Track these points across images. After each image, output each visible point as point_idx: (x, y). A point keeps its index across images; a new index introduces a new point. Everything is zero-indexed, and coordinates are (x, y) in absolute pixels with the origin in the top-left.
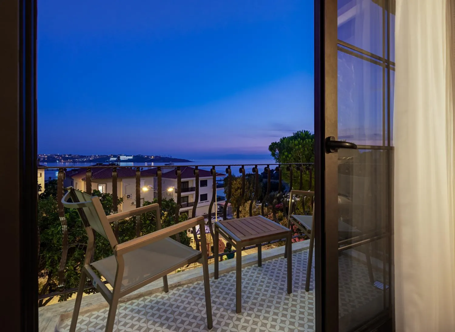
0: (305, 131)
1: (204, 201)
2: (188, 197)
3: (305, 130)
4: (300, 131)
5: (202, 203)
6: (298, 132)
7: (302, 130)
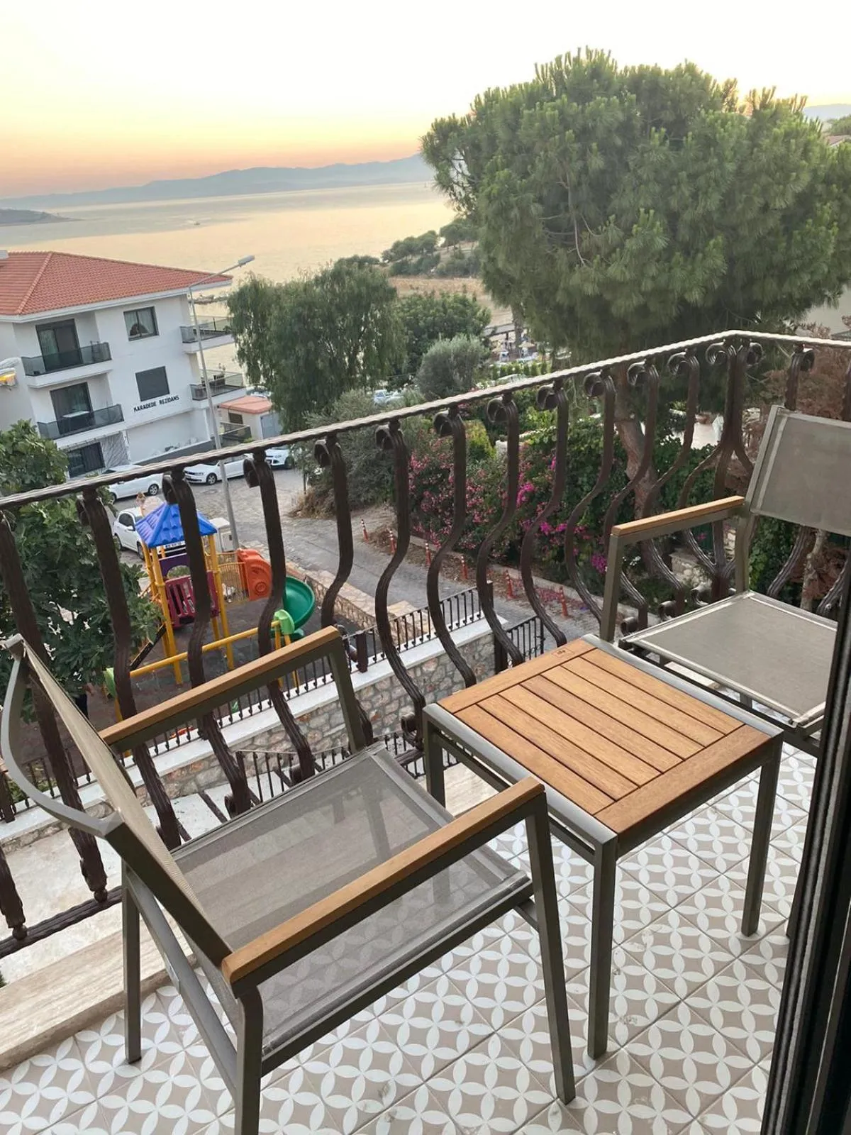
0: (589, 53)
1: (157, 400)
2: (84, 387)
3: (591, 48)
4: (568, 55)
5: (148, 406)
6: (558, 60)
7: (579, 49)
